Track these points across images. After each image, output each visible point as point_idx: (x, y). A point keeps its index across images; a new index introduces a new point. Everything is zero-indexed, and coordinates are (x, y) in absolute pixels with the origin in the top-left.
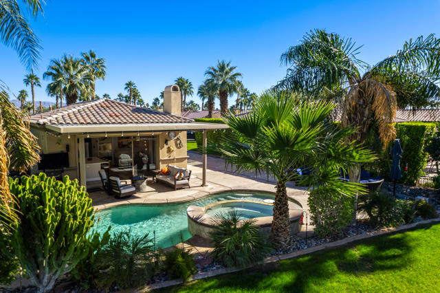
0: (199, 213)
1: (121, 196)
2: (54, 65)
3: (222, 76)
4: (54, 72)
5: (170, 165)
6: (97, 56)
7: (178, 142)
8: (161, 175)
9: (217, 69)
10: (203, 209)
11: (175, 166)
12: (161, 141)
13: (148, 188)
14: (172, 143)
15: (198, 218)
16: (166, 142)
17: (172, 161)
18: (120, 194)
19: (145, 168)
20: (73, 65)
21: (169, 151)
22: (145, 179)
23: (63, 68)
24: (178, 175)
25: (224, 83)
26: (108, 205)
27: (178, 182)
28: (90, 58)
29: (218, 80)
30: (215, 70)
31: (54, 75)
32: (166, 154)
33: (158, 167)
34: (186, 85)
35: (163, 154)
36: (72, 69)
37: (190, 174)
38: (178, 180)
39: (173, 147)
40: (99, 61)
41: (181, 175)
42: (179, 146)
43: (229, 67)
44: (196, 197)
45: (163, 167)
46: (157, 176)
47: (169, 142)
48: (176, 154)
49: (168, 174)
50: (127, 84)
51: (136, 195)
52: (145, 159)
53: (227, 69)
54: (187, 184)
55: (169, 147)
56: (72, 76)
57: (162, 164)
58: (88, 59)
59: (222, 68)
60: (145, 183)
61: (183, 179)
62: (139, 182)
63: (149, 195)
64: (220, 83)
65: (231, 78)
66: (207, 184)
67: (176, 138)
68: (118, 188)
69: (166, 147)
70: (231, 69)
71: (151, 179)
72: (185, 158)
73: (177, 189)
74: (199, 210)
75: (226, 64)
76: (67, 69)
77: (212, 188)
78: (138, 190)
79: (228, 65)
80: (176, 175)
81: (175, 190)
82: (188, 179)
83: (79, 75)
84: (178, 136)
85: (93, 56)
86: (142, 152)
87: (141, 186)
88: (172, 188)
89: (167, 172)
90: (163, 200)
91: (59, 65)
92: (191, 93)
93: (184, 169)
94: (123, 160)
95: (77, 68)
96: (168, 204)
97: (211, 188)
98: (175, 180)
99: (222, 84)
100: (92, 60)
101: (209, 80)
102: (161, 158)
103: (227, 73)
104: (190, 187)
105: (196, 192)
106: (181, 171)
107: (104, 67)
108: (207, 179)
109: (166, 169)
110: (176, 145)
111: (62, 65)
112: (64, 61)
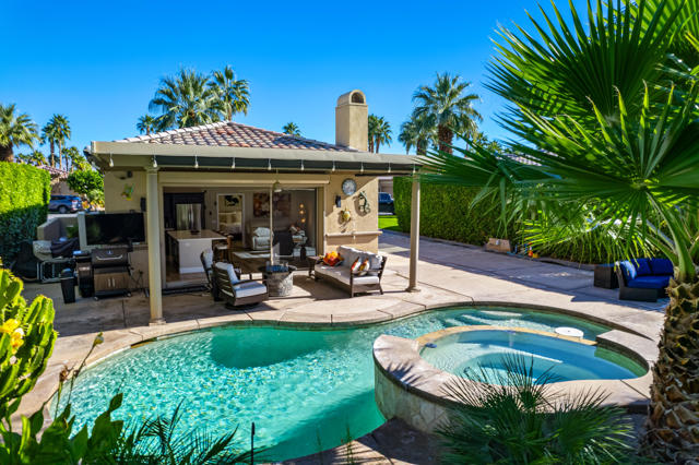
0: (405, 357)
1: (236, 304)
2: (166, 88)
3: (443, 99)
4: (166, 99)
5: (343, 246)
6: (235, 76)
7: (362, 202)
8: (325, 264)
9: (436, 89)
10: (415, 346)
11: (354, 248)
12: (327, 198)
13: (297, 291)
14: (348, 204)
15: (402, 372)
16: (337, 200)
17: (349, 239)
18: (234, 298)
19: (297, 253)
20: (195, 86)
21: (343, 218)
22: (290, 270)
23: (179, 91)
24: (358, 264)
25: (447, 112)
26: (205, 322)
27: (357, 281)
28: (225, 79)
29: (435, 108)
30: (430, 91)
31: (165, 103)
32: (338, 226)
33: (319, 251)
34: (380, 127)
35: (330, 225)
36: (192, 93)
37: (383, 264)
38: (357, 275)
39: (351, 213)
40: (238, 84)
41: (363, 265)
42: (362, 210)
43: (456, 85)
44: (395, 315)
45: (331, 250)
46: (316, 268)
47: (342, 202)
48: (357, 226)
49: (337, 263)
50: (285, 128)
51: (270, 303)
52: (299, 237)
53: (453, 87)
54: (377, 286)
55: (342, 212)
56: (191, 104)
57: (329, 244)
58: (221, 80)
59: (444, 87)
60: (289, 280)
61: (367, 274)
62: (278, 276)
63: (296, 304)
64: (441, 111)
65: (460, 104)
66: (417, 287)
67: (357, 194)
68: (230, 286)
69: (336, 210)
70: (460, 88)
71: (306, 273)
72: (374, 235)
73: (356, 295)
74: (405, 349)
75: (450, 79)
76: (185, 93)
77: (429, 297)
78: (274, 292)
79: (454, 81)
80: (353, 265)
81: (351, 297)
82: (380, 275)
83: (203, 102)
84: (361, 191)
85: (229, 75)
86: (296, 226)
87: (281, 285)
88: (345, 292)
89: (337, 260)
90: (324, 317)
91: (172, 86)
92: (388, 140)
93: (370, 253)
94: (259, 239)
95: (200, 91)
96: (333, 326)
97: (427, 296)
98: (352, 276)
99: (443, 114)
100: (228, 83)
101: (419, 108)
102: (327, 233)
103: (453, 94)
104: (382, 293)
105: (396, 302)
106: (366, 258)
107: (247, 93)
108: (419, 277)
109: (335, 255)
110: (358, 208)
111: (177, 85)
112: (181, 80)
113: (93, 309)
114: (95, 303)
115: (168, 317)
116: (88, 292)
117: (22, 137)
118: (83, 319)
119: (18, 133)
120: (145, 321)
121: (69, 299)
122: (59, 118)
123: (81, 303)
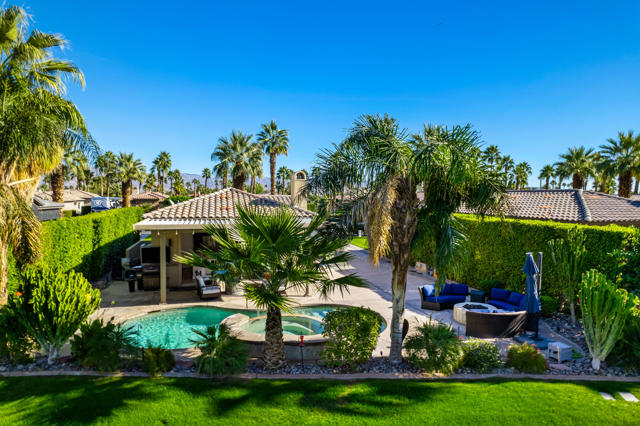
2: (221, 144)
6: (279, 127)
18: (202, 294)
20: (241, 144)
28: (271, 130)
31: (221, 155)
36: (239, 148)
40: (280, 133)
62: (233, 284)
66: (310, 294)
77: (311, 300)
85: (274, 127)
91: (226, 143)
95: (245, 146)
100: (273, 133)
111: (229, 143)
112: (232, 138)
113: (140, 295)
114: (143, 293)
115: (169, 301)
116: (141, 287)
117: (136, 176)
118: (134, 300)
119: (134, 173)
120: (157, 302)
121: (132, 289)
122: (164, 154)
123: (137, 292)
